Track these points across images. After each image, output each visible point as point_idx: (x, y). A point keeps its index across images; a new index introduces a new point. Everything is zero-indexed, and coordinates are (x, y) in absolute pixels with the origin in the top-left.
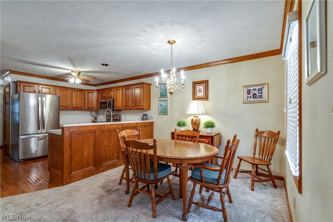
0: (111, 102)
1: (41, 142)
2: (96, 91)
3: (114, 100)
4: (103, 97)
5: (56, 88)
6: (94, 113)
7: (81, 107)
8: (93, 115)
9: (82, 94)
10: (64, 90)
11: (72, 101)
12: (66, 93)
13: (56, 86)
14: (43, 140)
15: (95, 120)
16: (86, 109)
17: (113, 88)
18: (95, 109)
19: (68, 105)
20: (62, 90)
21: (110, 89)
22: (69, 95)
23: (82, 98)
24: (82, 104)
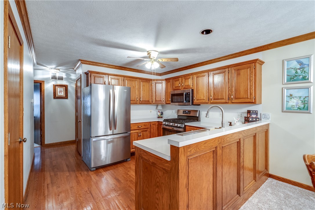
0: (190, 93)
1: (110, 145)
2: (165, 81)
3: (193, 90)
4: (175, 87)
5: (125, 78)
6: (160, 107)
7: (149, 101)
8: (159, 110)
9: (149, 84)
10: (133, 81)
11: (140, 94)
12: (134, 84)
13: (124, 76)
14: (111, 144)
15: (161, 116)
16: (154, 102)
17: (192, 74)
18: (163, 103)
19: (136, 98)
20: (130, 80)
21: (186, 77)
22: (137, 87)
23: (149, 90)
24: (149, 97)
